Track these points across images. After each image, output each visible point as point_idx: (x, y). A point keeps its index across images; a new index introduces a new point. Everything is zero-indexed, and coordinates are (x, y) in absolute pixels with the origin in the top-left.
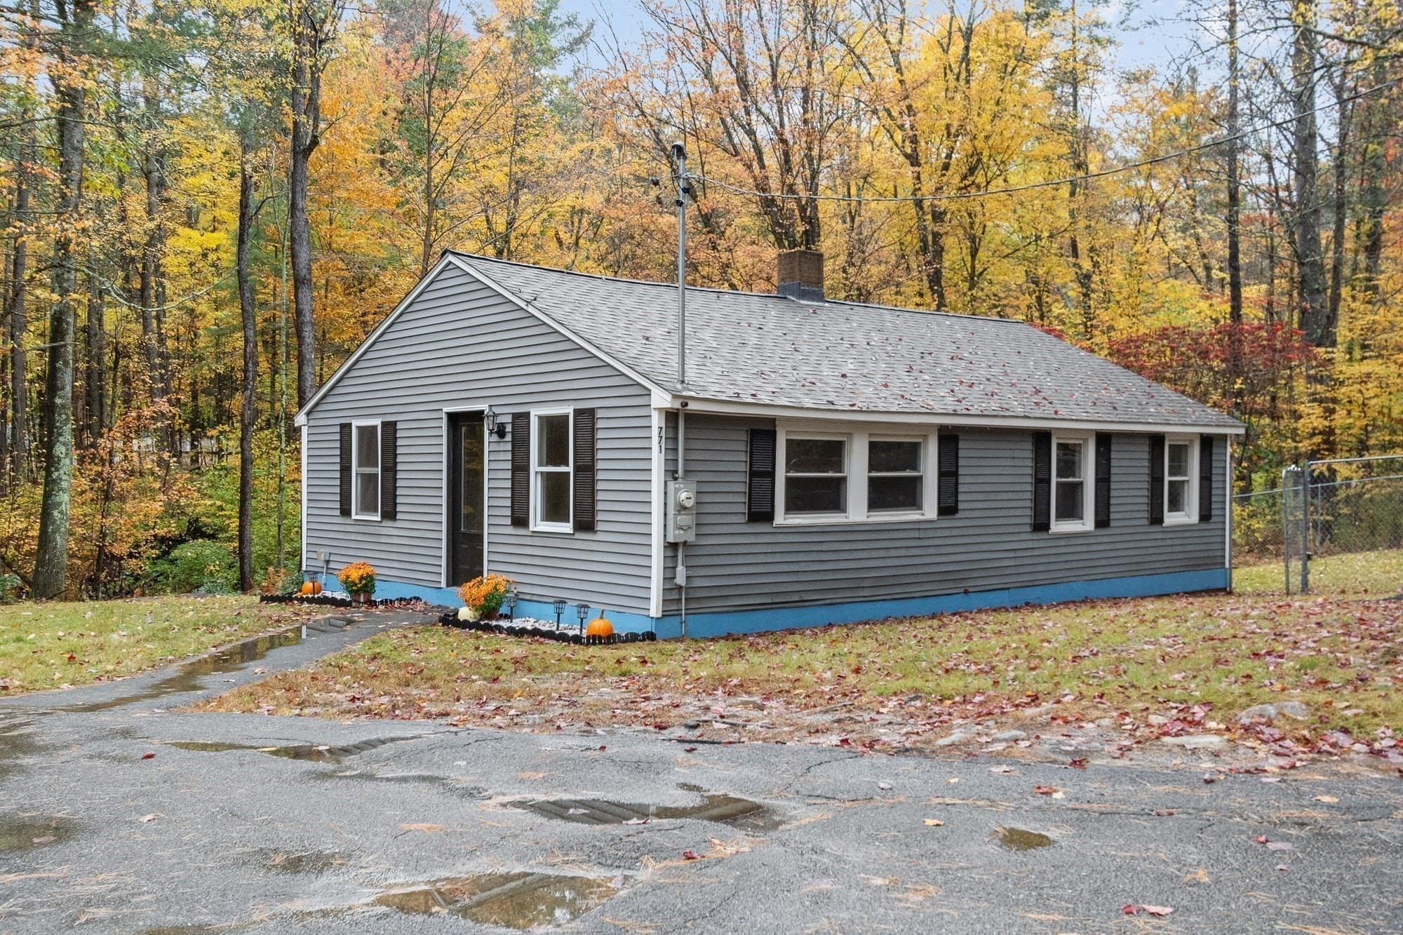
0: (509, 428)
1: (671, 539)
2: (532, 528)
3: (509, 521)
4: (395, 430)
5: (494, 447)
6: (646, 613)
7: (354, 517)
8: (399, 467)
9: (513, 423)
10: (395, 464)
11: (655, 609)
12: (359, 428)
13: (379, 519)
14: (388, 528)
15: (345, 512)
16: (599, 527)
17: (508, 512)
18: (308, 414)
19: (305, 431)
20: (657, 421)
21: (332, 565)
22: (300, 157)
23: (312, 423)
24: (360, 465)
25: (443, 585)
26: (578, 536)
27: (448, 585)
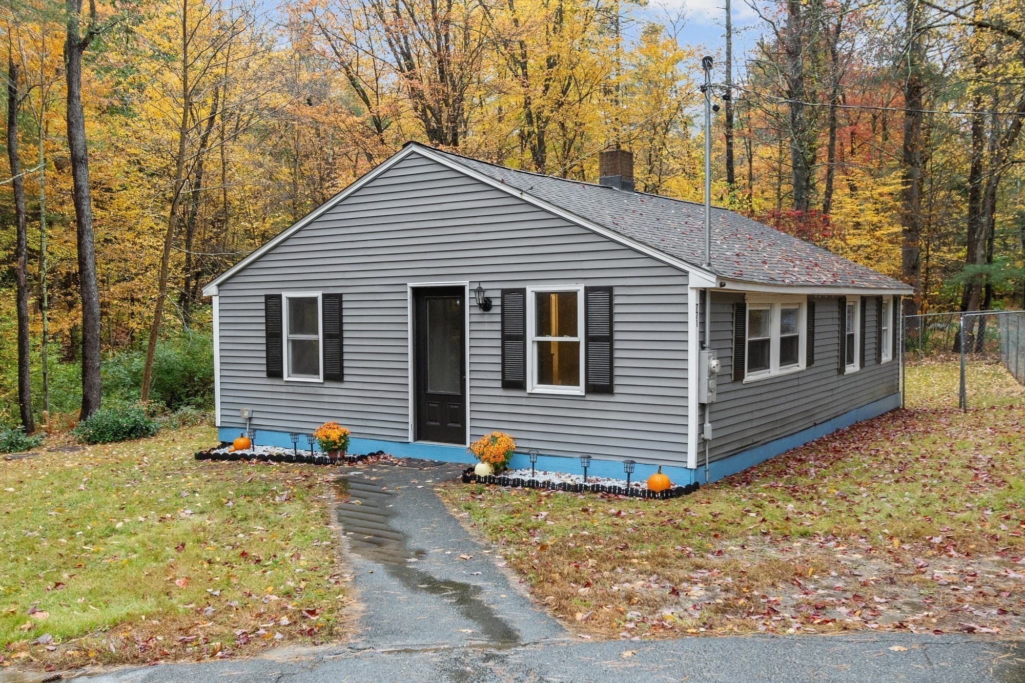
0: (497, 302)
1: (705, 401)
2: (529, 390)
3: (499, 384)
4: (341, 302)
5: (475, 319)
6: (684, 465)
7: (285, 378)
8: (345, 335)
9: (503, 298)
10: (341, 331)
11: (692, 462)
12: (291, 300)
13: (321, 381)
14: (333, 388)
15: (274, 372)
16: (617, 390)
17: (499, 376)
18: (219, 285)
19: (216, 301)
20: (693, 299)
21: (254, 422)
22: (76, 50)
23: (223, 294)
24: (293, 331)
25: (411, 439)
26: (589, 398)
27: (415, 440)
